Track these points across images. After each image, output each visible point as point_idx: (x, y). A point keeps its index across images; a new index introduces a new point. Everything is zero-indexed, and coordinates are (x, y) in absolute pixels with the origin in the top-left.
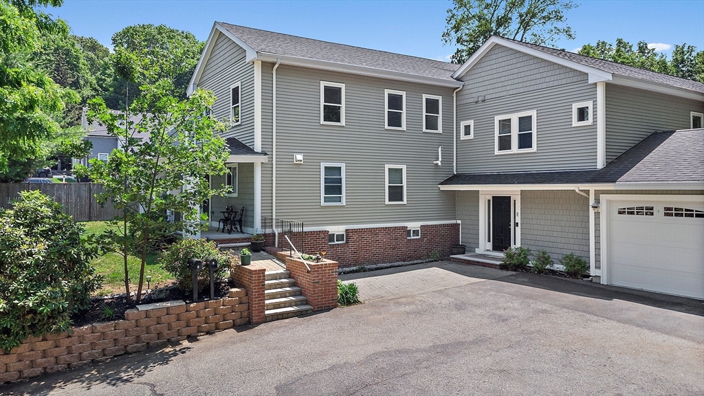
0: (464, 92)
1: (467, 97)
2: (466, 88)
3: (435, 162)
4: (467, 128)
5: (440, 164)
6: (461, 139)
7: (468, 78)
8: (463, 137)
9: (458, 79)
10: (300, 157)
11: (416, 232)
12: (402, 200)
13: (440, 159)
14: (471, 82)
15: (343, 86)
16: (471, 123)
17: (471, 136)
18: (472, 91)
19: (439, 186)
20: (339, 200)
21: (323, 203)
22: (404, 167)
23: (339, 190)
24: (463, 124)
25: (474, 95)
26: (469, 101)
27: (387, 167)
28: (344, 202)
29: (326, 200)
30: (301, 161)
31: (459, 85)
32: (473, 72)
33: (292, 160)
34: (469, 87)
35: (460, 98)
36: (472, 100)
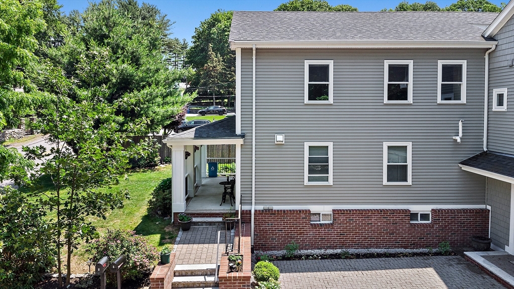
0: (498, 54)
1: (500, 59)
2: (499, 48)
3: (454, 138)
4: (501, 97)
5: (459, 140)
6: (494, 110)
7: (502, 36)
8: (495, 108)
9: (491, 38)
10: (280, 138)
11: (425, 217)
12: (406, 180)
13: (461, 134)
14: (505, 41)
15: (331, 63)
16: (504, 91)
17: (504, 108)
18: (506, 52)
19: (460, 165)
20: (326, 179)
21: (306, 182)
22: (409, 145)
23: (325, 170)
24: (496, 92)
25: (508, 57)
26: (502, 64)
27: (386, 145)
28: (331, 182)
29: (310, 179)
30: (282, 142)
31: (492, 45)
32: (507, 29)
33: (273, 141)
34: (504, 47)
35: (492, 61)
36: (506, 64)
